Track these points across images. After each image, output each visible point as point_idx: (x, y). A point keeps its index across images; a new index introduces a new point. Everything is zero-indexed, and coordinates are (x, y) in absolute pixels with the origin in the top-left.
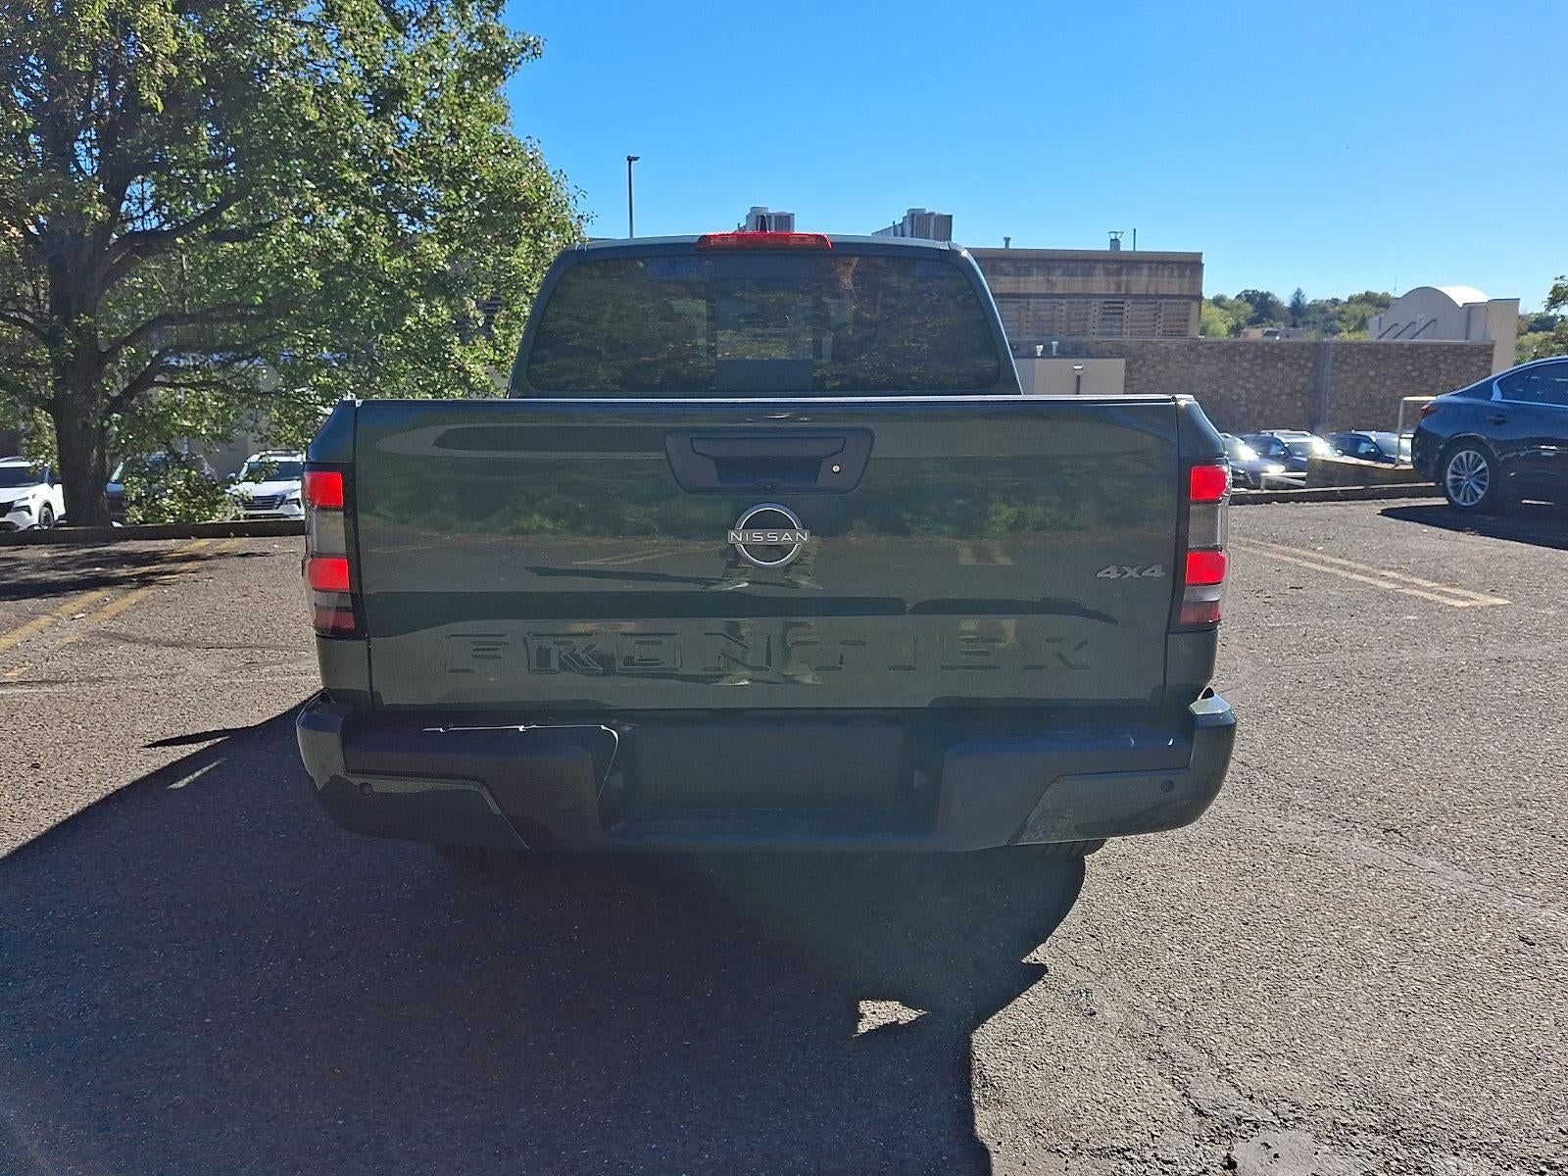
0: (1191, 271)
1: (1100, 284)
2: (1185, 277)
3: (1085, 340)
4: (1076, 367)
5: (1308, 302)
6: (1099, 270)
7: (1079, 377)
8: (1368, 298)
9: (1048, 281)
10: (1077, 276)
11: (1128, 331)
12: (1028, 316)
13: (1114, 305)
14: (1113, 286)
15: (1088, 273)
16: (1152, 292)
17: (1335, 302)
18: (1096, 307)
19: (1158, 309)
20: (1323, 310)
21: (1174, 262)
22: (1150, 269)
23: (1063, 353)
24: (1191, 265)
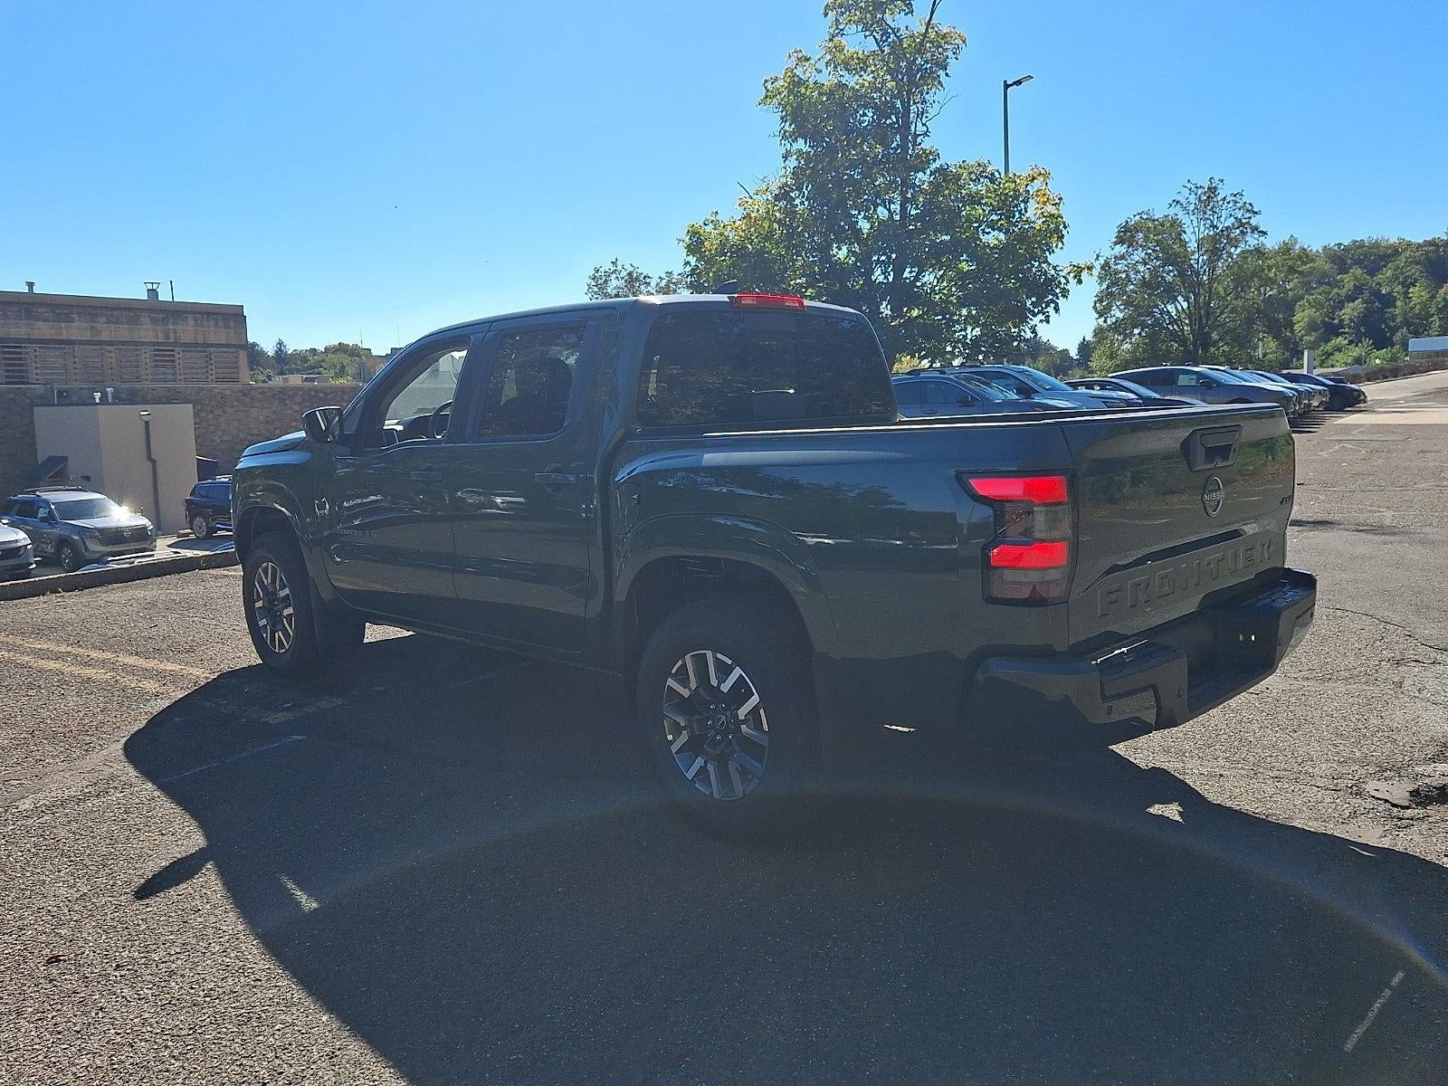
0: (235, 322)
1: (147, 332)
2: (229, 328)
3: (138, 386)
4: (142, 413)
5: (289, 352)
6: (145, 319)
7: (147, 423)
8: (341, 348)
9: (92, 327)
10: (122, 323)
11: (182, 377)
12: (75, 362)
13: (164, 353)
14: (160, 335)
15: (134, 321)
16: (201, 341)
17: (314, 351)
18: (146, 356)
19: (209, 356)
20: (305, 360)
21: (219, 314)
22: (196, 320)
23: (119, 399)
24: (235, 317)
